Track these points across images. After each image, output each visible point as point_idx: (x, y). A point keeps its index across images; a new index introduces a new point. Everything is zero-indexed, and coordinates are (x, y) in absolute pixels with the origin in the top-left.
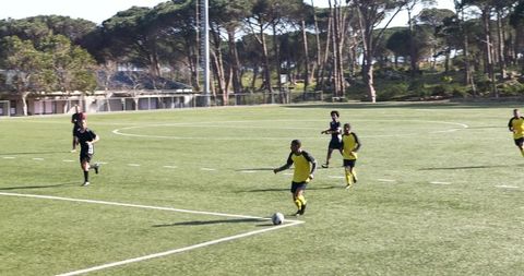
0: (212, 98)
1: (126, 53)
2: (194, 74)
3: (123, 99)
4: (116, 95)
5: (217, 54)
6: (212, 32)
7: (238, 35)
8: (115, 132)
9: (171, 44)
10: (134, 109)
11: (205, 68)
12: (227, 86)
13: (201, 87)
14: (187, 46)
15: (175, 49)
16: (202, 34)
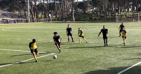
0: (30, 20)
1: (5, 8)
2: (25, 14)
3: (5, 21)
4: (3, 19)
5: (32, 8)
6: (30, 2)
7: (37, 3)
8: (3, 30)
9: (18, 5)
10: (8, 23)
11: (28, 12)
12: (34, 17)
13: (27, 17)
14: (23, 6)
15: (20, 7)
16: (27, 3)
